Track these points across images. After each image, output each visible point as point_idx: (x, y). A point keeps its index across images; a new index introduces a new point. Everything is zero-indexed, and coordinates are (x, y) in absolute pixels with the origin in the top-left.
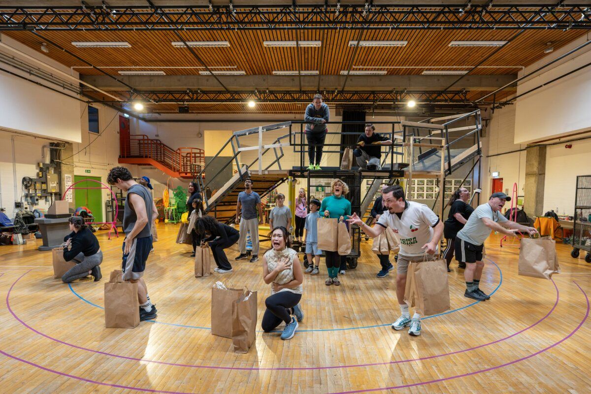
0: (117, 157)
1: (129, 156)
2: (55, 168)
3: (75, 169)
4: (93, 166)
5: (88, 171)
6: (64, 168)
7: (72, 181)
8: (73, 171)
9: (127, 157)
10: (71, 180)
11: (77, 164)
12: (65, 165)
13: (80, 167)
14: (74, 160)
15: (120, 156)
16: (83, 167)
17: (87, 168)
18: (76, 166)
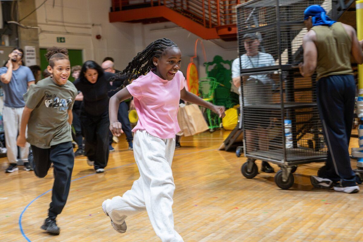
0: (107, 10)
1: (128, 7)
2: (10, 35)
3: (41, 36)
4: (69, 30)
5: (61, 40)
6: (24, 35)
7: (37, 58)
8: (38, 40)
9: (124, 8)
10: (35, 56)
11: (44, 27)
12: (25, 30)
13: (48, 32)
14: (39, 21)
15: (111, 8)
16: (52, 32)
17: (60, 33)
18: (42, 31)
